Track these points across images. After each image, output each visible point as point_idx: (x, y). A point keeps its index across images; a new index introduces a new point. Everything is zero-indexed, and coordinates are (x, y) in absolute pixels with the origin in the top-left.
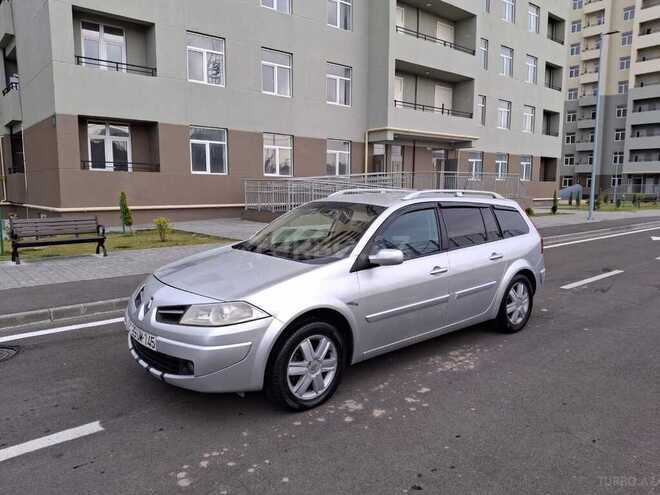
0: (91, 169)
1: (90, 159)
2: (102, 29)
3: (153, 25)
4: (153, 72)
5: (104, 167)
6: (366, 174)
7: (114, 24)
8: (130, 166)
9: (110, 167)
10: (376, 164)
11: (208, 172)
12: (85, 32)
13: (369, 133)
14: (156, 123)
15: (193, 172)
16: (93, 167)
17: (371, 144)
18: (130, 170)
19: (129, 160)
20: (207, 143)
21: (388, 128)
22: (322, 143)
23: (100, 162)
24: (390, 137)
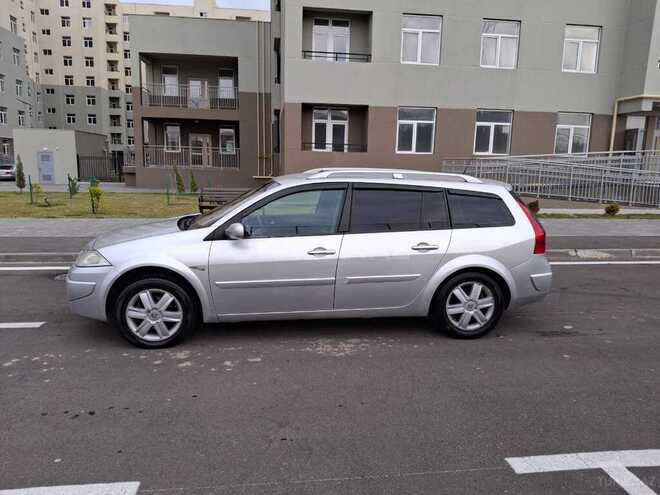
0: (314, 150)
1: (313, 141)
2: (330, 23)
3: (372, 12)
4: (367, 58)
5: (325, 148)
6: (611, 152)
7: (340, 18)
8: (346, 147)
9: (329, 148)
10: (626, 140)
11: (413, 151)
12: (317, 29)
13: (620, 103)
14: (367, 107)
15: (400, 152)
16: (316, 148)
17: (622, 117)
18: (346, 151)
19: (346, 142)
20: (415, 123)
21: (645, 95)
22: (553, 118)
23: (321, 144)
24: (647, 107)
